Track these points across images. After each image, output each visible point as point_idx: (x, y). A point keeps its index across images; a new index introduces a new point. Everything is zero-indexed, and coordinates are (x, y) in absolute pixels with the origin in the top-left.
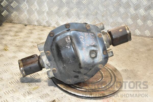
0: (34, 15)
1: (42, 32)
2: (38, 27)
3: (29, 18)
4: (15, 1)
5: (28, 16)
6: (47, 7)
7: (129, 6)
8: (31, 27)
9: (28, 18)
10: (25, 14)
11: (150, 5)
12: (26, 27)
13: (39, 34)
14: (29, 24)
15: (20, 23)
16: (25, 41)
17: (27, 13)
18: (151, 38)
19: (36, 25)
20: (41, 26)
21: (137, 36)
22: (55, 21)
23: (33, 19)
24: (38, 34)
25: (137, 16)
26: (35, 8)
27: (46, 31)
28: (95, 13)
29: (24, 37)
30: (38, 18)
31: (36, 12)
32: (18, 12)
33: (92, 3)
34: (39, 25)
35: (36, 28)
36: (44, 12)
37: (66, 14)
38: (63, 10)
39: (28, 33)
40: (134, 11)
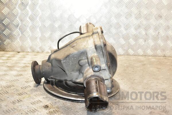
0: (27, 42)
1: (35, 56)
2: (31, 53)
4: (7, 29)
5: (21, 43)
8: (24, 53)
9: (21, 45)
10: (18, 41)
11: (140, 24)
12: (19, 53)
14: (22, 51)
15: (13, 51)
16: (17, 63)
17: (20, 40)
18: (144, 57)
19: (29, 52)
20: (34, 52)
21: (130, 55)
22: (48, 47)
23: (27, 46)
24: (31, 58)
25: (128, 35)
26: (28, 34)
27: (39, 56)
29: (17, 60)
30: (31, 44)
31: (28, 38)
32: (10, 40)
34: (32, 51)
36: (36, 38)
38: (55, 35)
39: (21, 57)
40: (125, 31)
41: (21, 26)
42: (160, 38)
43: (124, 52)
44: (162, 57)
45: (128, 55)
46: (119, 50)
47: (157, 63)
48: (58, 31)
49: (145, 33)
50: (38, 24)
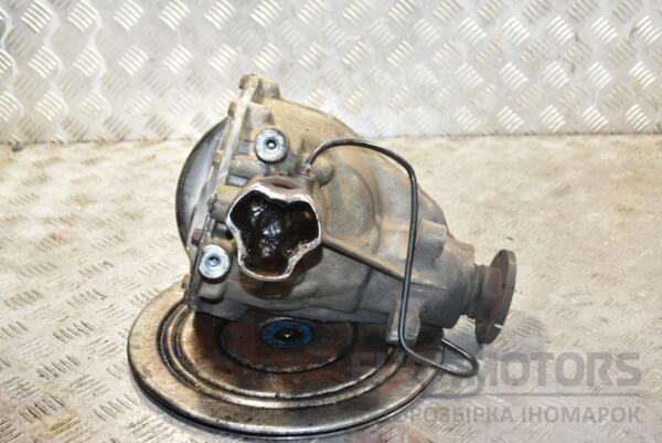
0: (48, 100)
1: (88, 171)
2: (73, 147)
3: (26, 117)
5: (22, 107)
6: (100, 56)
7: (456, 12)
8: (39, 153)
9: (23, 115)
10: (8, 101)
12: (18, 153)
13: (76, 182)
14: (33, 139)
16: (13, 218)
17: (15, 94)
18: (569, 139)
19: (61, 143)
20: (85, 142)
21: (508, 135)
22: (145, 115)
23: (49, 118)
24: (73, 182)
25: (494, 49)
26: (50, 67)
27: (106, 164)
28: (312, 59)
29: (10, 202)
30: (67, 112)
31: (53, 85)
33: (294, 14)
34: (76, 139)
35: (64, 152)
36: (88, 81)
37: (189, 79)
38: (170, 63)
39: (28, 181)
40: (480, 31)
41: (13, 31)
42: (639, 56)
43: (479, 123)
44: (648, 134)
45: (496, 134)
46: (457, 114)
47: (624, 176)
48: (182, 48)
49: (571, 35)
50: (90, 22)
